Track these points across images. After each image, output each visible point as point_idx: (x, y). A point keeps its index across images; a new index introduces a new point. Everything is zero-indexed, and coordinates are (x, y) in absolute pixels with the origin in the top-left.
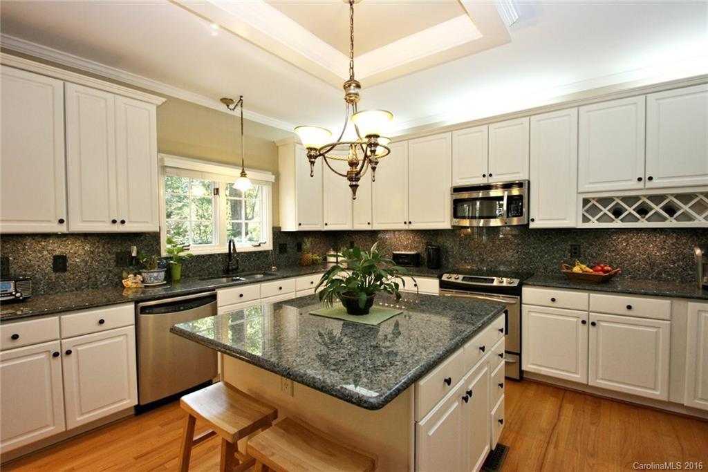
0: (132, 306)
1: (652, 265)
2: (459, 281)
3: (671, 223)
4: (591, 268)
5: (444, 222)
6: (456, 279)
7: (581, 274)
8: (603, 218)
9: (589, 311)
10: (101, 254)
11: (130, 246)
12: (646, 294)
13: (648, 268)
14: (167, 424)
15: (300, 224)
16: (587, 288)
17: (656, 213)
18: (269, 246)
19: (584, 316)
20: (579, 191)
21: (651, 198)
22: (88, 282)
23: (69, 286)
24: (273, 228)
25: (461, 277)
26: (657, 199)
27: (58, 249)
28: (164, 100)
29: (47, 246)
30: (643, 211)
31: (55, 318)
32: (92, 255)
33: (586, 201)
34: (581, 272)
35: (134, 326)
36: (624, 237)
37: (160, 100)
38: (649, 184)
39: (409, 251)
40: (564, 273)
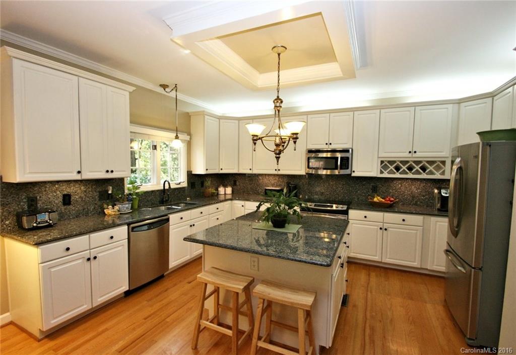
0: (126, 227)
1: (413, 197)
2: (313, 207)
3: (424, 176)
4: (382, 198)
5: (301, 170)
6: (311, 205)
7: (377, 202)
8: (391, 172)
9: (383, 223)
10: (91, 193)
11: (107, 186)
12: (412, 213)
13: (411, 199)
14: (150, 300)
15: (207, 170)
16: (383, 210)
17: (417, 170)
18: (185, 185)
19: (381, 225)
20: (379, 156)
21: (415, 162)
22: (83, 211)
23: (72, 215)
24: (188, 172)
25: (314, 204)
26: (417, 163)
27: (67, 190)
28: (135, 88)
29: (59, 188)
30: (410, 169)
31: (86, 237)
32: (85, 193)
33: (382, 162)
34: (378, 201)
35: (127, 240)
36: (400, 182)
37: (132, 89)
38: (415, 155)
39: (276, 187)
40: (370, 202)
